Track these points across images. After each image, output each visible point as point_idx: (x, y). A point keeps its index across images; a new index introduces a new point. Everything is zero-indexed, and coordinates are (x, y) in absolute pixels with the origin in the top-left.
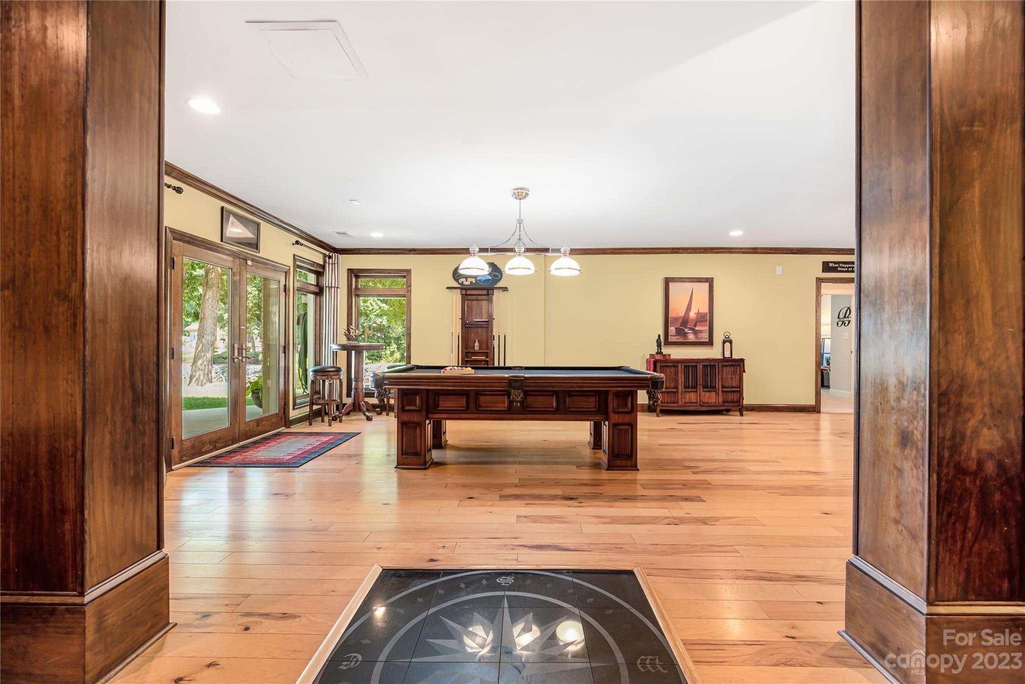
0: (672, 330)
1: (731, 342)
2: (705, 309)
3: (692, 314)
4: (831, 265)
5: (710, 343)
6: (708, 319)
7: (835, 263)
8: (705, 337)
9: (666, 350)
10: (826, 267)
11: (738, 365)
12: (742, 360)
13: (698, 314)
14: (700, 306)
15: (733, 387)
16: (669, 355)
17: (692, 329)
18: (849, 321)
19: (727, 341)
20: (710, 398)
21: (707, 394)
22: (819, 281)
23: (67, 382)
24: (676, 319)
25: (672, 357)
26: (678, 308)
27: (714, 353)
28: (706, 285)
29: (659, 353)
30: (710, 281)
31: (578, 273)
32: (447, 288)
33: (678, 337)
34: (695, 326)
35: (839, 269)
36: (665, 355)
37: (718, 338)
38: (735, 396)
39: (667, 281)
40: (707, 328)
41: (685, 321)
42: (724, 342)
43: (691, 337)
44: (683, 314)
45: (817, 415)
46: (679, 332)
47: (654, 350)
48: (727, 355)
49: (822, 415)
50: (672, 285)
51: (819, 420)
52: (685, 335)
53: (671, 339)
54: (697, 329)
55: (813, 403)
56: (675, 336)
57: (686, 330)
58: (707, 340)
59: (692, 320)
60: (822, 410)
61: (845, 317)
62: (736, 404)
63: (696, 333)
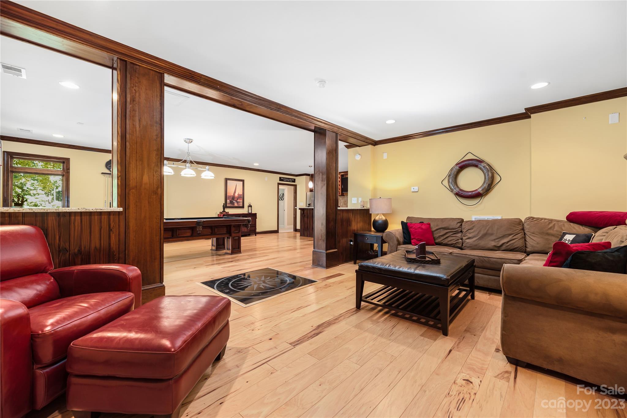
0: (228, 201)
1: (251, 206)
2: (241, 193)
3: (236, 195)
4: (282, 178)
5: (243, 207)
6: (242, 197)
7: (283, 178)
8: (241, 205)
9: (227, 210)
10: (281, 179)
11: (254, 216)
12: (256, 214)
13: (239, 194)
14: (239, 192)
15: (253, 225)
16: (228, 212)
17: (236, 201)
18: (283, 199)
19: (250, 206)
20: (245, 230)
21: (244, 228)
22: (279, 184)
23: (156, 219)
24: (230, 196)
25: (229, 213)
26: (231, 192)
27: (244, 211)
28: (241, 183)
29: (224, 211)
30: (243, 181)
31: (214, 178)
32: (102, 173)
33: (231, 204)
34: (237, 200)
35: (284, 180)
36: (227, 212)
37: (246, 205)
38: (253, 228)
39: (226, 180)
40: (242, 201)
41: (233, 198)
42: (249, 206)
43: (236, 205)
44: (232, 195)
45: (277, 234)
46: (231, 202)
47: (222, 210)
48: (250, 212)
49: (279, 233)
50: (228, 181)
51: (278, 235)
52: (233, 203)
53: (228, 205)
54: (238, 201)
55: (277, 229)
56: (229, 204)
57: (234, 201)
58: (242, 206)
59: (236, 197)
60: (279, 232)
61: (282, 197)
62: (254, 231)
63: (238, 203)
